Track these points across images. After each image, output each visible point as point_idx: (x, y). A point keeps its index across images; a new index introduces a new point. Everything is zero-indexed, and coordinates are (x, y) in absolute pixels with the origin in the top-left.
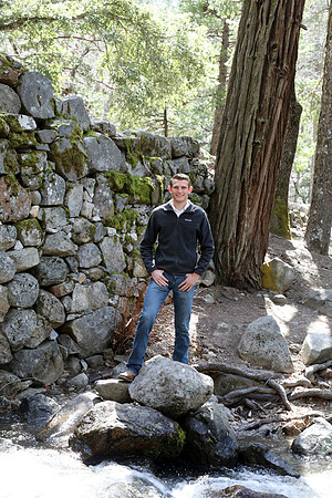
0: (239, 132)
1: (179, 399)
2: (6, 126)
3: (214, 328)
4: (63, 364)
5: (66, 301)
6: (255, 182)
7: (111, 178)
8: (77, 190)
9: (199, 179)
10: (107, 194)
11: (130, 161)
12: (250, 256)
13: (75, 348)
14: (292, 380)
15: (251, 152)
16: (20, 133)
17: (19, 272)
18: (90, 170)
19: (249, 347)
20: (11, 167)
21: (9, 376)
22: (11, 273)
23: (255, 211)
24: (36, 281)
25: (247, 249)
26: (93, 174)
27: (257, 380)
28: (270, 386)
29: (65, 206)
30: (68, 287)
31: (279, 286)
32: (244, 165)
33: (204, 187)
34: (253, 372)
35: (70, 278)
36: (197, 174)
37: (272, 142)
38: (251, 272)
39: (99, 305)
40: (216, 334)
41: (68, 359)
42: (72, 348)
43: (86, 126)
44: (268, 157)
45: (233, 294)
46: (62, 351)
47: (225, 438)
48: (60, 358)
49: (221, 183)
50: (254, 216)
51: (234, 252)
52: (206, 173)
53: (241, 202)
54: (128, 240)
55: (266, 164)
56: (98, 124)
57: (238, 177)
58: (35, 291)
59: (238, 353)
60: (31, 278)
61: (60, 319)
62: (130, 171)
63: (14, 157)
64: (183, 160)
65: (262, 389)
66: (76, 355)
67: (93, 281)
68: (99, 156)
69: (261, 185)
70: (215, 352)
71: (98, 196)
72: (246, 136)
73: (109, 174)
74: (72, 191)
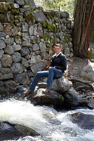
0: (81, 10)
1: (62, 88)
2: (10, 7)
3: (73, 69)
4: (28, 79)
5: (29, 60)
6: (86, 25)
7: (42, 24)
8: (32, 27)
9: (69, 25)
10: (41, 29)
11: (48, 19)
12: (84, 48)
15: (85, 16)
16: (14, 9)
17: (15, 52)
18: (36, 21)
19: (83, 74)
20: (12, 20)
21: (13, 82)
22: (12, 52)
23: (86, 34)
24: (20, 54)
25: (83, 46)
26: (37, 22)
27: (85, 83)
28: (89, 85)
29: (28, 32)
30: (30, 56)
31: (92, 57)
32: (83, 20)
33: (70, 27)
34: (84, 81)
35: (30, 54)
36: (68, 23)
37: (91, 12)
38: (84, 53)
39: (39, 62)
40: (74, 71)
41: (30, 77)
42: (31, 74)
43: (34, 7)
44: (90, 17)
45: (79, 60)
46: (28, 75)
47: (76, 99)
48: (27, 77)
49: (75, 26)
50: (86, 36)
51: (79, 47)
52: (71, 23)
53: (81, 32)
54: (47, 43)
55: (89, 19)
56: (38, 7)
57: (81, 24)
58: (20, 57)
59: (80, 76)
60: (18, 54)
61: (27, 65)
62: (48, 22)
63: (12, 17)
64: (64, 19)
65: (87, 86)
66: (32, 76)
67: (37, 55)
68: (38, 17)
69: (88, 25)
70: (73, 76)
71: (38, 29)
72: (83, 11)
73: (42, 23)
74: (30, 27)
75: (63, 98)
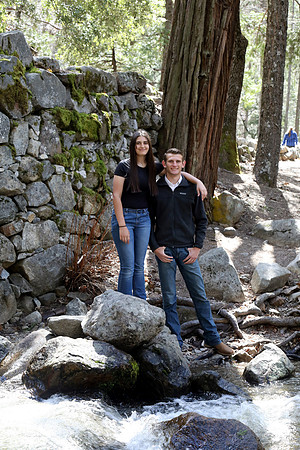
0: (185, 66)
1: (131, 331)
4: (16, 303)
5: (16, 241)
6: (203, 116)
7: (57, 115)
8: (21, 128)
9: (147, 114)
10: (53, 131)
11: (76, 98)
13: (28, 287)
14: (243, 309)
15: (197, 85)
18: (35, 107)
23: (203, 145)
26: (38, 111)
28: (222, 315)
29: (10, 144)
30: (17, 226)
31: (229, 218)
32: (191, 99)
33: (153, 123)
35: (18, 218)
36: (144, 110)
37: (218, 75)
39: (50, 243)
41: (21, 298)
42: (23, 287)
43: (28, 62)
44: (214, 90)
46: (14, 290)
47: (178, 367)
48: (12, 297)
49: (169, 118)
50: (203, 150)
52: (153, 108)
53: (188, 137)
54: (77, 178)
55: (213, 97)
56: (41, 60)
57: (185, 111)
61: (11, 258)
62: (76, 108)
64: (130, 95)
66: (29, 294)
67: (43, 219)
68: (42, 94)
69: (209, 115)
71: (44, 133)
72: (192, 70)
73: (55, 111)
74: (17, 129)
75: (135, 366)
